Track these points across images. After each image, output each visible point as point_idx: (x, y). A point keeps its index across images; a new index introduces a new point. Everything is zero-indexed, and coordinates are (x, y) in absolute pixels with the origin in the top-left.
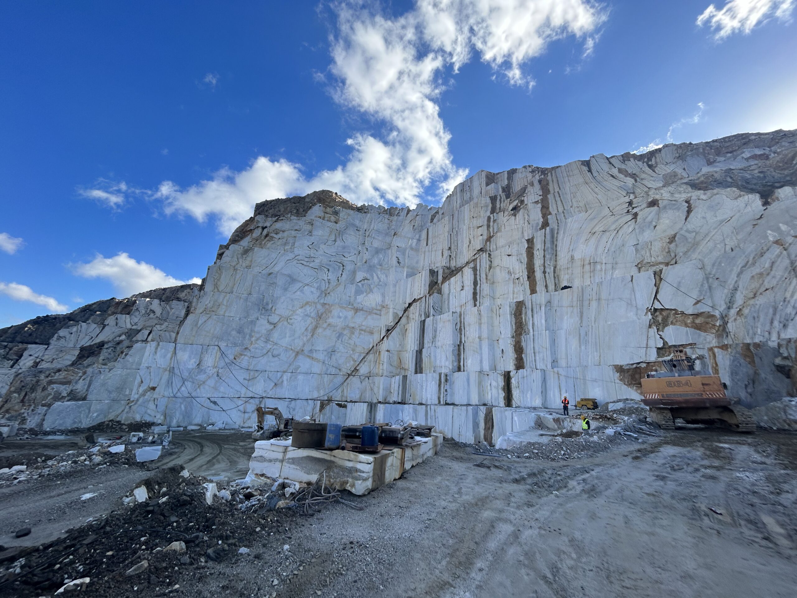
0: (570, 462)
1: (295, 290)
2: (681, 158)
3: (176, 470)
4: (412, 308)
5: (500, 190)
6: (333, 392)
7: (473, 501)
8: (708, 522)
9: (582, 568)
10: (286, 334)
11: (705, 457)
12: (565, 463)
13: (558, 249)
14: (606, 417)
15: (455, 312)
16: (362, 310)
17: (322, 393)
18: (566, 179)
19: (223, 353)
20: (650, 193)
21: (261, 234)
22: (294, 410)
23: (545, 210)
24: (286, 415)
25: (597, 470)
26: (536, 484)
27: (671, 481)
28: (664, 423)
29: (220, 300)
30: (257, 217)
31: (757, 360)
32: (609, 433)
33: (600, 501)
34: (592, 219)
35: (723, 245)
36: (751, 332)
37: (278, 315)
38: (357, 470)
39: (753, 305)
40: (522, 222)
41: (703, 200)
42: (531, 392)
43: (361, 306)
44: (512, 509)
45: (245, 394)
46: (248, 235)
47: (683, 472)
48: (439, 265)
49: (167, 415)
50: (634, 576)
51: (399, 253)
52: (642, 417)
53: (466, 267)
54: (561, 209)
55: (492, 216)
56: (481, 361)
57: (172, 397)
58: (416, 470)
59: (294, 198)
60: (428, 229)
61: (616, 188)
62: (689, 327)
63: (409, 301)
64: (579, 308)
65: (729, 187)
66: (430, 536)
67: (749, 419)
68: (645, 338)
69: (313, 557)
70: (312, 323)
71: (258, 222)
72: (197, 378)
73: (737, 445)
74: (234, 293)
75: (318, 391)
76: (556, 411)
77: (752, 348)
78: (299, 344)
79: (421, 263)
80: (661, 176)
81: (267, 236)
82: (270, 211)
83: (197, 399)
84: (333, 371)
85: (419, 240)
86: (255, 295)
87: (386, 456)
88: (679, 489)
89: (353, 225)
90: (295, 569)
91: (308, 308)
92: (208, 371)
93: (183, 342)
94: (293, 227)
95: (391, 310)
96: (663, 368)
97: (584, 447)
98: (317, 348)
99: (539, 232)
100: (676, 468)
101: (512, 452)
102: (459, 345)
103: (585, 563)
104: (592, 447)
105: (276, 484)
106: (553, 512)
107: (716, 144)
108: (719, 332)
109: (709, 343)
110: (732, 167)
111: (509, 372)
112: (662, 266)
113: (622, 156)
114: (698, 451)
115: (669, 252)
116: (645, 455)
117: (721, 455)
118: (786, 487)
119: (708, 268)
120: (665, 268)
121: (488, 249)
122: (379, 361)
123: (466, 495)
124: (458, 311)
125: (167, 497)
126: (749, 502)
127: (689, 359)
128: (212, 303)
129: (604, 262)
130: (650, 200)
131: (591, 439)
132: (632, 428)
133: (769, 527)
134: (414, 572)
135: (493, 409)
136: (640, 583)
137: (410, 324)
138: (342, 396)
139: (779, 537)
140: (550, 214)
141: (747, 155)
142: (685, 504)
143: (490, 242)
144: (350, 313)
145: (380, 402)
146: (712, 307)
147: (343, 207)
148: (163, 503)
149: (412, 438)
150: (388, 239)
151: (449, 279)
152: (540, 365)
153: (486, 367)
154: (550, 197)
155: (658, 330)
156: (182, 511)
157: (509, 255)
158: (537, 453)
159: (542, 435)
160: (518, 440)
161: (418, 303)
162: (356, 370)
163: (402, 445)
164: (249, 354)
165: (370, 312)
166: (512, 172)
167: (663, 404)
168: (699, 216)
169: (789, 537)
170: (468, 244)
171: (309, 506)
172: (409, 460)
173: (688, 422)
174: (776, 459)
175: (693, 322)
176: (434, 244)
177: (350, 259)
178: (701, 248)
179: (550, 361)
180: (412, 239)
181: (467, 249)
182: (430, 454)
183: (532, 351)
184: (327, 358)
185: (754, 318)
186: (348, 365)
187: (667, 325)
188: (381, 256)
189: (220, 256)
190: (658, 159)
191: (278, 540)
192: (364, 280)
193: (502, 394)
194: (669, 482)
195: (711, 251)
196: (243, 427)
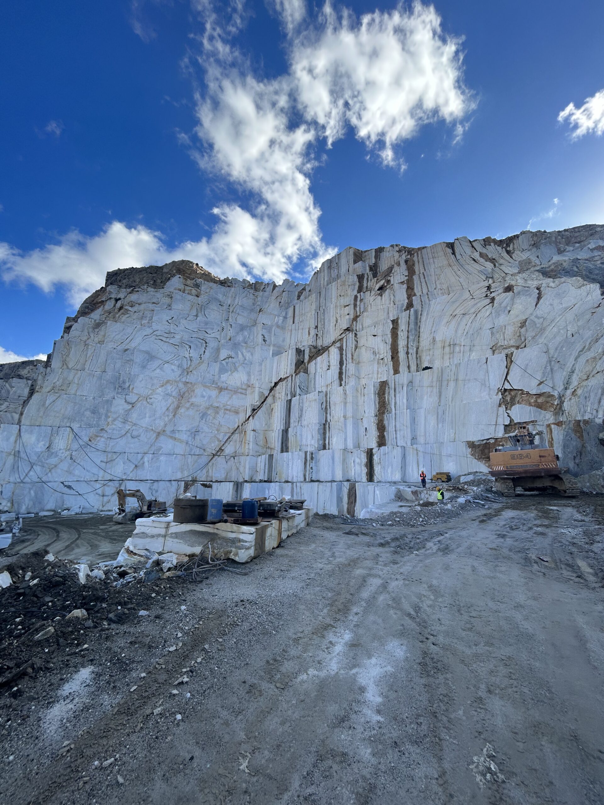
0: (428, 528)
1: (155, 368)
2: (535, 245)
3: (39, 555)
4: (278, 387)
5: (368, 268)
6: (198, 472)
7: (346, 562)
8: (537, 567)
9: (439, 606)
10: (146, 414)
11: (538, 517)
12: (423, 528)
13: (422, 330)
14: (458, 488)
15: (321, 392)
16: (227, 389)
17: (186, 473)
18: (431, 260)
19: (76, 435)
20: (507, 279)
21: (115, 306)
22: (157, 491)
23: (410, 291)
24: (149, 497)
25: (450, 532)
26: (399, 546)
27: (509, 538)
28: (506, 491)
29: (70, 378)
30: (110, 287)
31: (585, 434)
32: (462, 502)
33: (453, 556)
34: (454, 302)
35: (565, 330)
36: (582, 410)
37: (137, 394)
38: (240, 540)
39: (586, 386)
40: (388, 302)
41: (551, 287)
42: (392, 468)
43: (226, 385)
44: (380, 567)
45: (103, 477)
46: (100, 306)
47: (519, 531)
48: (305, 343)
49: (14, 501)
50: (478, 609)
51: (265, 331)
52: (488, 487)
53: (333, 347)
54: (425, 291)
55: (358, 295)
56: (346, 440)
57: (19, 483)
58: (292, 539)
59: (151, 267)
60: (294, 307)
61: (476, 272)
62: (532, 406)
63: (275, 380)
64: (438, 387)
65: (575, 276)
66: (312, 591)
67: (574, 485)
68: (495, 416)
69: (209, 613)
70: (173, 402)
71: (110, 293)
72: (47, 462)
73: (564, 508)
74: (86, 370)
75: (182, 472)
76: (415, 484)
77: (581, 424)
78: (160, 424)
79: (288, 340)
80: (517, 262)
81: (121, 308)
82: (124, 281)
83: (48, 484)
84: (198, 451)
85: (285, 318)
86: (110, 373)
87: (266, 527)
88: (516, 544)
89: (217, 299)
90: (196, 624)
91: (169, 387)
92: (60, 455)
93: (28, 423)
94: (150, 299)
95: (257, 389)
96: (509, 443)
97: (439, 514)
98: (180, 429)
99: (404, 313)
100: (514, 527)
101: (377, 521)
102: (324, 424)
103: (441, 602)
104: (446, 514)
105: (150, 561)
106: (414, 567)
107: (567, 233)
108: (556, 411)
109: (548, 420)
110: (579, 258)
111: (371, 450)
112: (513, 349)
113: (484, 240)
114: (533, 513)
115: (520, 336)
116: (489, 519)
117: (550, 515)
118: (598, 538)
119: (552, 352)
120: (515, 351)
121: (354, 329)
122: (245, 440)
123: (340, 557)
124: (324, 391)
125: (37, 579)
126: (570, 551)
127: (530, 435)
128: (61, 380)
129: (463, 344)
130: (506, 286)
131: (446, 507)
132: (480, 497)
133: (583, 569)
134: (300, 619)
135: (357, 484)
136: (483, 613)
137: (276, 404)
138: (207, 476)
139: (589, 575)
140: (415, 295)
141: (592, 246)
142: (520, 555)
143: (357, 322)
144: (214, 393)
145: (246, 481)
146: (552, 388)
147: (205, 280)
148: (35, 585)
149: (286, 511)
150: (253, 316)
151: (316, 358)
152: (401, 443)
153: (350, 445)
154: (415, 278)
155: (506, 408)
156: (55, 591)
157: (374, 336)
158: (399, 521)
159: (401, 506)
160: (379, 511)
161: (284, 382)
162: (221, 450)
163: (278, 517)
164: (105, 435)
165: (235, 391)
166: (380, 251)
167: (507, 474)
168: (547, 303)
169: (596, 574)
170: (335, 323)
171: (197, 574)
172: (285, 531)
173: (526, 490)
174: (593, 517)
175: (536, 401)
176: (301, 322)
177: (213, 335)
178: (547, 333)
179: (410, 437)
180: (279, 316)
181: (334, 328)
182: (303, 525)
183: (394, 429)
184: (190, 438)
185: (586, 398)
186: (213, 445)
187: (514, 404)
188: (246, 334)
189: (68, 329)
190: (515, 244)
191: (174, 603)
192: (228, 358)
193: (365, 470)
194: (508, 539)
195: (555, 337)
196: (102, 511)
